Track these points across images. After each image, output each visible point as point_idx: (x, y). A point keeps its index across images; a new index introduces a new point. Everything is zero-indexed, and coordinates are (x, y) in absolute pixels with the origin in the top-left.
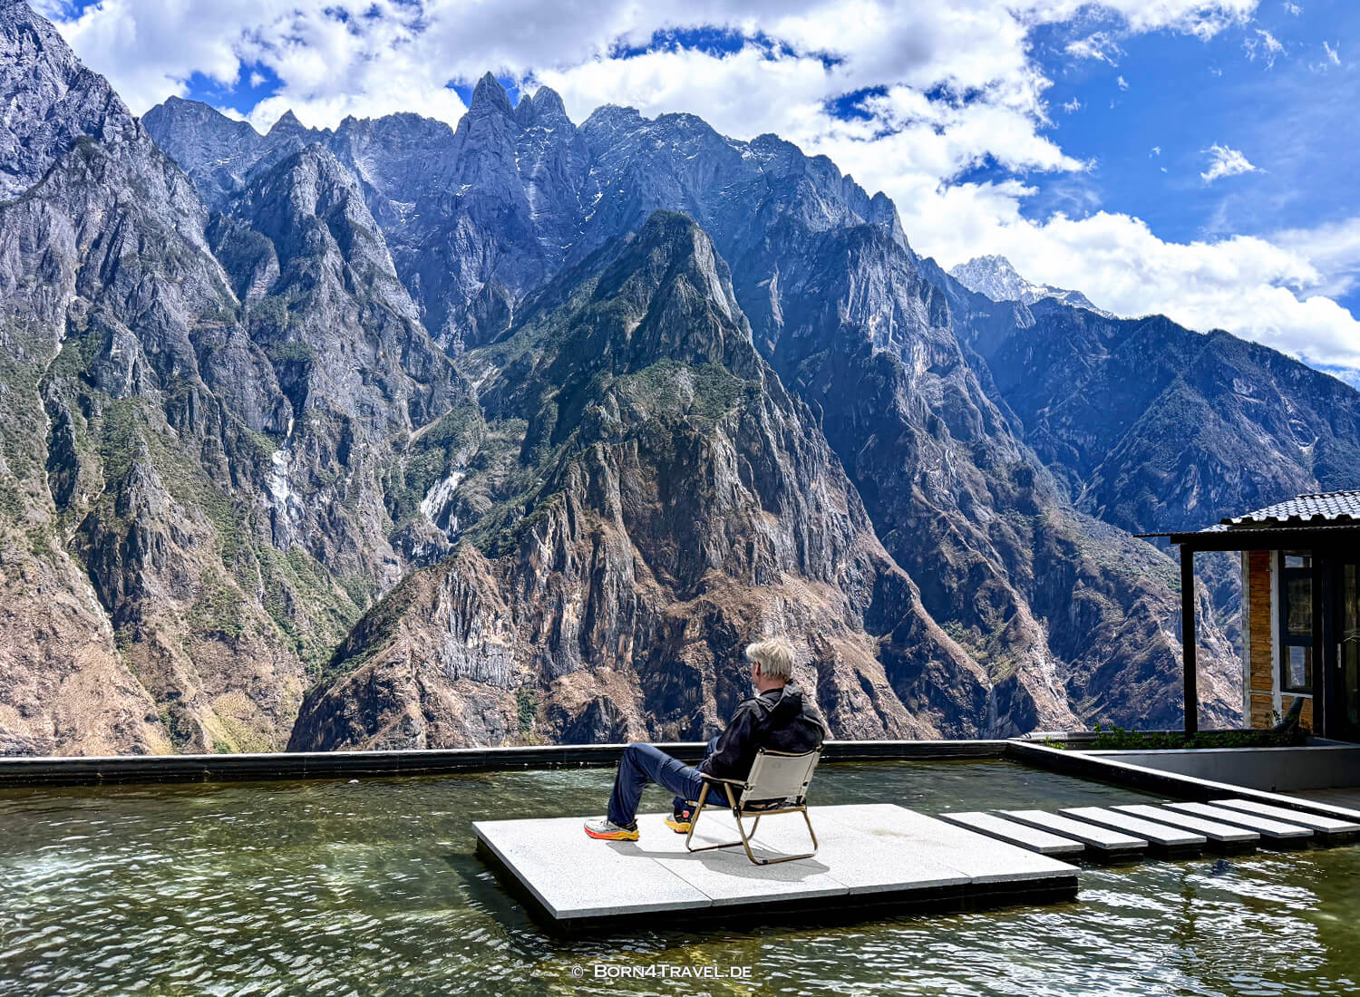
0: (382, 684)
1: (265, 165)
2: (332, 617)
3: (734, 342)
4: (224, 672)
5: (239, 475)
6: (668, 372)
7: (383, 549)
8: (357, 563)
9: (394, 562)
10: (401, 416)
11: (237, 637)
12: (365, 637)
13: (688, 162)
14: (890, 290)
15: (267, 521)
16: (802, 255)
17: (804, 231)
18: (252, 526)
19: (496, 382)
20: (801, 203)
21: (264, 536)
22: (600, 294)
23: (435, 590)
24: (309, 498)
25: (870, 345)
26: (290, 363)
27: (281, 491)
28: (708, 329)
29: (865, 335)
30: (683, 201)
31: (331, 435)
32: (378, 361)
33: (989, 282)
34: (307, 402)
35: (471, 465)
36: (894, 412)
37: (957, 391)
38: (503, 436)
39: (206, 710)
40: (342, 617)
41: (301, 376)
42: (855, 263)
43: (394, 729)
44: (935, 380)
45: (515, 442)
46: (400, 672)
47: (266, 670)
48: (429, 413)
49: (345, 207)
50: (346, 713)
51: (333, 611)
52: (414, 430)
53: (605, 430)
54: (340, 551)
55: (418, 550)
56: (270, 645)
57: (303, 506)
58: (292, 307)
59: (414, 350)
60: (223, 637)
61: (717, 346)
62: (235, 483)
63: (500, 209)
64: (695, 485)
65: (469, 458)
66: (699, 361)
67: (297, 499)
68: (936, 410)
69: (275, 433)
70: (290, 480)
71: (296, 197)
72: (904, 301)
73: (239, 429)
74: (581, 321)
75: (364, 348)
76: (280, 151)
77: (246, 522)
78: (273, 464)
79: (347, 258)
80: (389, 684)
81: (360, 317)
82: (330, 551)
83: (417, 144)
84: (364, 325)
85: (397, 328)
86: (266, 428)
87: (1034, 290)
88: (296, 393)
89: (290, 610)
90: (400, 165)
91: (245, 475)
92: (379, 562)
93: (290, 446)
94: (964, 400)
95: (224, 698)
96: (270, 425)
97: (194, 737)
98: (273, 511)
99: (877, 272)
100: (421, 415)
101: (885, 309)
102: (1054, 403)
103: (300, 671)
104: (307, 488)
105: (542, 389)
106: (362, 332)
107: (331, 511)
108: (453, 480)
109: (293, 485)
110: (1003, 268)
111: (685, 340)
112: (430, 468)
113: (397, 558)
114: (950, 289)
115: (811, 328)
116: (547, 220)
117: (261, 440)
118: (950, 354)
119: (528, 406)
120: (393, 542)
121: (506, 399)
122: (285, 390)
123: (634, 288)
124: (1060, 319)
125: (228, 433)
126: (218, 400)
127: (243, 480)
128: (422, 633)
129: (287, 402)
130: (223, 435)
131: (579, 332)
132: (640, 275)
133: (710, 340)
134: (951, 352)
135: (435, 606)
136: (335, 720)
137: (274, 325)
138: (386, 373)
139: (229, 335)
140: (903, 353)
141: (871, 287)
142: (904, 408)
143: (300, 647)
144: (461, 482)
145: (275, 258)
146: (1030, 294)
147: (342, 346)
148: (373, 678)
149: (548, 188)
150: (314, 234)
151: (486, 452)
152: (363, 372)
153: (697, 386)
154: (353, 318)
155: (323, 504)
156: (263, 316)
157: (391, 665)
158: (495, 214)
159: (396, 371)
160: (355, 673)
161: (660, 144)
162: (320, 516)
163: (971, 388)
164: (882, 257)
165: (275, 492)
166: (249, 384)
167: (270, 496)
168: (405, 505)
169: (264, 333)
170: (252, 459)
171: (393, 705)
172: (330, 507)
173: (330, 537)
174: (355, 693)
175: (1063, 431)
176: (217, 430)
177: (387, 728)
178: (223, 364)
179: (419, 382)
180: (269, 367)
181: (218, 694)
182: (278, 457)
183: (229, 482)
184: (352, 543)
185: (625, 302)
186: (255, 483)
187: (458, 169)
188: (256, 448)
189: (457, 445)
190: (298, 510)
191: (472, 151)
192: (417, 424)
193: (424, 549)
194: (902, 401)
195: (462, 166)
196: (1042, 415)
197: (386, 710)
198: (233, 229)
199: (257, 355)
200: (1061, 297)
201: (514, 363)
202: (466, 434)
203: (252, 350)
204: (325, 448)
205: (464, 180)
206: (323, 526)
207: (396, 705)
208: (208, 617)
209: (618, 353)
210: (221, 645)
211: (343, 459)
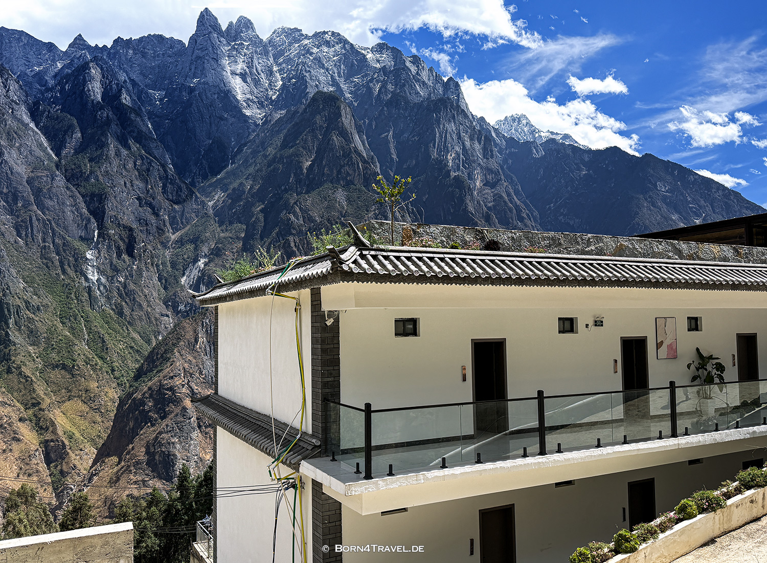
0: (167, 390)
1: (67, 70)
2: (131, 351)
3: (369, 172)
4: (67, 388)
5: (66, 267)
6: (330, 192)
7: (160, 308)
8: (144, 318)
9: (167, 316)
10: (165, 225)
11: (73, 366)
12: (154, 361)
13: (334, 61)
14: (459, 137)
15: (86, 294)
16: (407, 117)
17: (407, 102)
18: (77, 298)
19: (224, 201)
20: (404, 85)
21: (85, 304)
22: (285, 145)
23: (195, 331)
24: (111, 279)
25: (449, 171)
26: (93, 195)
27: (93, 275)
28: (353, 164)
29: (446, 165)
30: (332, 85)
31: (122, 239)
32: (148, 191)
33: (516, 130)
34: (105, 219)
35: (212, 254)
36: (465, 210)
37: (501, 197)
38: (230, 235)
39: (57, 412)
40: (138, 351)
41: (100, 203)
42: (438, 122)
43: (177, 415)
44: (488, 190)
45: (238, 238)
46: (178, 382)
47: (93, 385)
48: (182, 223)
49: (120, 96)
50: (146, 408)
51: (132, 347)
52: (173, 234)
53: (294, 229)
54: (133, 310)
55: (182, 307)
56: (94, 370)
57: (107, 284)
58: (91, 160)
59: (170, 184)
60: (64, 367)
61: (359, 175)
62: (64, 272)
63: (218, 93)
65: (210, 249)
66: (348, 185)
67: (103, 280)
68: (489, 208)
69: (86, 240)
70: (98, 268)
71: (89, 90)
72: (468, 144)
73: (64, 239)
74: (274, 162)
75: (139, 183)
76: (76, 61)
77: (73, 296)
78: (87, 259)
79: (124, 128)
80: (171, 389)
81: (135, 164)
82: (127, 311)
83: (163, 54)
84: (138, 170)
85: (159, 170)
86: (81, 237)
87: (542, 134)
88: (98, 214)
89: (105, 348)
90: (153, 68)
91: (70, 267)
92: (157, 316)
93: (96, 247)
94: (505, 202)
95: (68, 404)
96: (83, 234)
97: (51, 429)
98: (89, 287)
99: (451, 127)
100: (178, 224)
101: (457, 149)
102: (556, 202)
103: (114, 385)
104: (110, 273)
105: (253, 205)
106: (137, 173)
107: (125, 286)
108: (201, 263)
109: (100, 271)
110: (524, 122)
111: (339, 172)
112: (186, 256)
113: (169, 313)
114: (494, 135)
115: (414, 161)
116: (248, 99)
117: (77, 244)
118: (496, 174)
119: (245, 216)
120: (165, 303)
121: (230, 212)
122: (91, 212)
123: (306, 140)
124: (558, 152)
125: (57, 241)
126: (48, 220)
127: (69, 270)
128: (190, 358)
129: (93, 220)
130: (53, 243)
131: (274, 169)
132: (309, 132)
133: (355, 171)
134: (497, 173)
135: (196, 341)
136: (139, 412)
137: (81, 171)
138: (153, 199)
139: (53, 179)
140: (469, 174)
141: (448, 136)
142: (471, 208)
143: (113, 370)
144: (206, 264)
145: (78, 129)
146: (540, 136)
147: (125, 183)
148: (161, 386)
149: (249, 80)
150: (102, 113)
151: (220, 245)
152: (139, 199)
153: (349, 200)
154: (130, 165)
155: (120, 282)
156: (73, 167)
157: (172, 378)
158: (216, 96)
159: (160, 197)
160: (150, 384)
161: (315, 50)
162: (118, 289)
163: (509, 195)
164: (454, 117)
165: (90, 277)
166: (68, 210)
167: (87, 279)
168: (172, 280)
169: (74, 177)
170: (73, 256)
171: (175, 401)
172: (125, 283)
173: (126, 302)
174: (151, 396)
175: (562, 217)
176: (50, 240)
177: (173, 415)
178: (51, 198)
179: (175, 203)
180: (80, 199)
181: (64, 402)
182: (89, 255)
183: (59, 271)
184: (140, 305)
185: (301, 149)
186: (76, 271)
187: (190, 69)
188: (75, 249)
189: (202, 242)
190: (105, 287)
191: (198, 58)
192: (175, 230)
193: (185, 306)
194: (470, 204)
195: (193, 67)
196: (550, 208)
197: (171, 404)
198: (49, 112)
199: (72, 191)
200: (558, 138)
201: (234, 189)
202: (207, 235)
203: (68, 188)
204: (118, 248)
205: (195, 77)
206: (120, 295)
207: (177, 401)
208: (54, 355)
209: (298, 181)
210: (63, 372)
211: (130, 254)
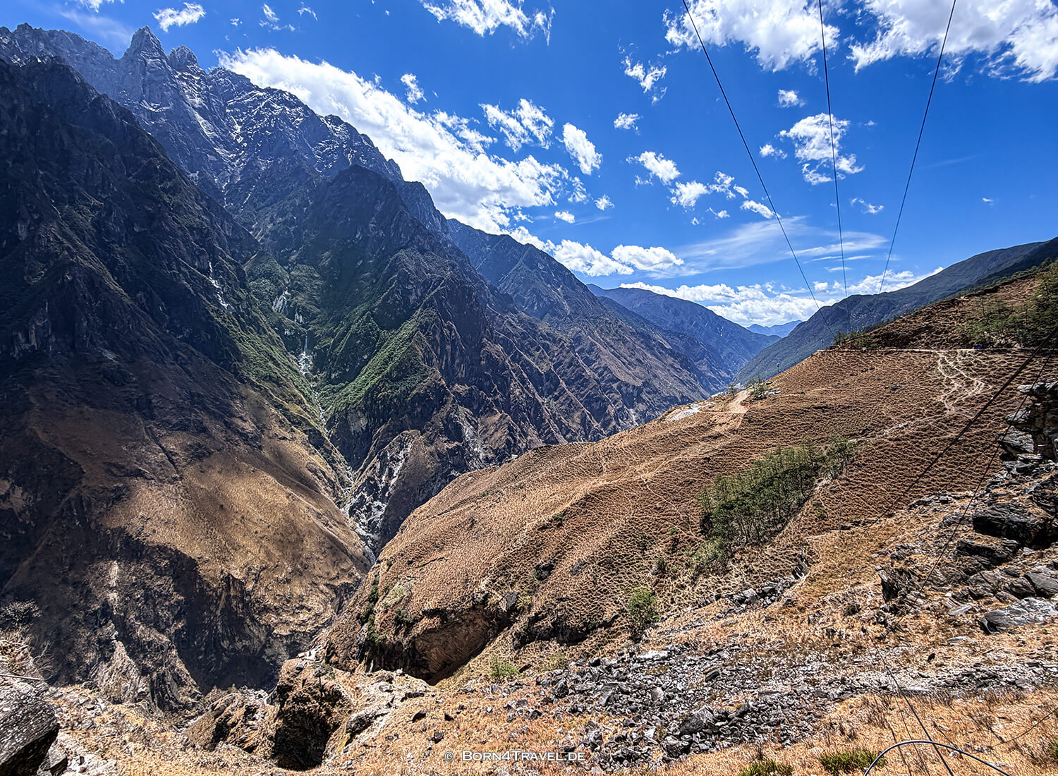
15: (236, 320)
34: (216, 252)
35: (292, 288)
38: (301, 274)
41: (203, 237)
45: (313, 278)
64: (472, 306)
65: (288, 285)
69: (201, 270)
73: (188, 268)
78: (215, 288)
86: (198, 267)
93: (216, 278)
108: (283, 296)
112: (267, 289)
113: (279, 337)
116: (215, 137)
117: (200, 274)
122: (201, 245)
127: (203, 297)
129: (204, 252)
130: (181, 271)
144: (292, 297)
149: (210, 118)
151: (299, 283)
161: (275, 106)
165: (222, 303)
168: (266, 309)
170: (203, 285)
176: (175, 267)
182: (215, 284)
184: (264, 329)
187: (144, 91)
188: (202, 278)
189: (279, 278)
191: (152, 81)
195: (147, 90)
202: (278, 271)
205: (151, 101)
208: (259, 369)
210: (271, 382)
211: (244, 287)
